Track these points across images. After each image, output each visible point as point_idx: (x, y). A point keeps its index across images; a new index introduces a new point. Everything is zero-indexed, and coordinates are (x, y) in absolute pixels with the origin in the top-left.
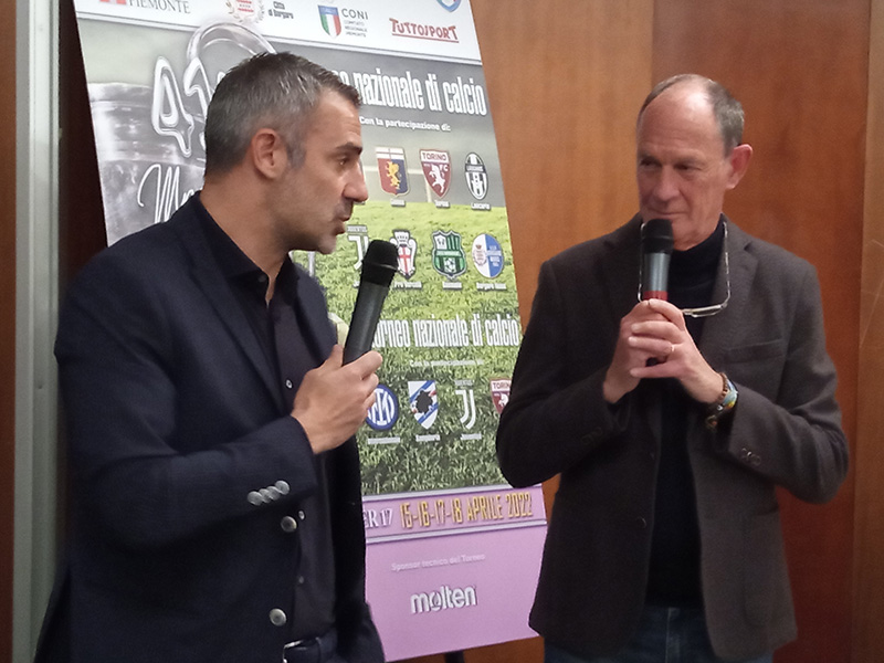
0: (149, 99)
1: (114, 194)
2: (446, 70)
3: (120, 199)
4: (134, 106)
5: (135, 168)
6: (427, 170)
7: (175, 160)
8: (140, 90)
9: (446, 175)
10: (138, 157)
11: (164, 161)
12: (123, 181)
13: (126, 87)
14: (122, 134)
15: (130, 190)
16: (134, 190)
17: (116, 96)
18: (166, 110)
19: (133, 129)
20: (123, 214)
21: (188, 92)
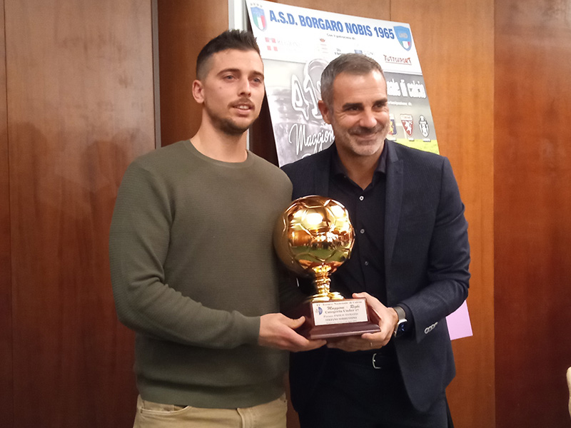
0: (290, 94)
1: (280, 138)
2: (408, 78)
3: (282, 140)
4: (285, 97)
5: (287, 126)
6: (404, 124)
7: (303, 122)
8: (286, 90)
9: (412, 126)
10: (288, 121)
11: (299, 122)
12: (283, 131)
13: (281, 89)
14: (281, 111)
15: (286, 136)
16: (287, 136)
17: (278, 93)
18: (298, 99)
19: (285, 109)
20: (284, 147)
21: (306, 91)
